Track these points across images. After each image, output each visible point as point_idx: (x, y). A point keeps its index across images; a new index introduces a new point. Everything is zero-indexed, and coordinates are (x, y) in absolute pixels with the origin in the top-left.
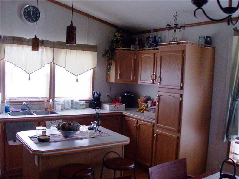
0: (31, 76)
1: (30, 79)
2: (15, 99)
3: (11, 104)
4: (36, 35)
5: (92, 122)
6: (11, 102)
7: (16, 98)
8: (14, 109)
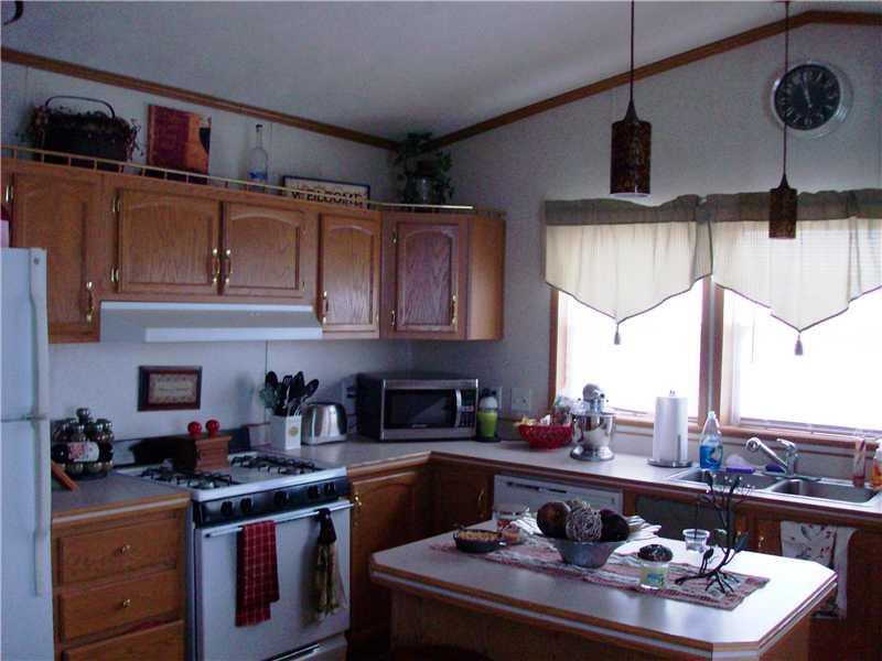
0: (806, 337)
1: (799, 350)
2: (766, 427)
3: (726, 439)
4: (784, 176)
5: (685, 532)
6: (725, 434)
7: (768, 424)
8: (741, 459)
